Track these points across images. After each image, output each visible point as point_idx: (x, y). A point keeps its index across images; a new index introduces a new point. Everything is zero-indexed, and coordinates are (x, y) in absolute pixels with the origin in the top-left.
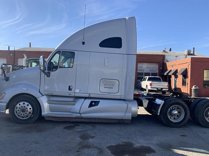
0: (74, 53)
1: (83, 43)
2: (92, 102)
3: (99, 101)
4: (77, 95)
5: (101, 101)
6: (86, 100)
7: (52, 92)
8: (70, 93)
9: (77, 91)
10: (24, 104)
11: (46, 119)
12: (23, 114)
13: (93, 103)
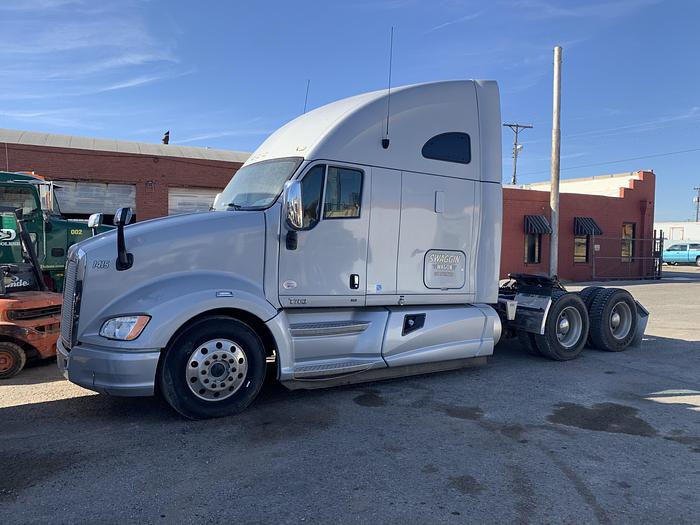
0: (362, 173)
1: (385, 144)
2: (408, 318)
3: (424, 315)
4: (371, 301)
5: (428, 313)
6: (393, 314)
7: (304, 298)
8: (353, 298)
9: (372, 289)
10: (219, 346)
11: (291, 387)
12: (218, 383)
13: (411, 322)
